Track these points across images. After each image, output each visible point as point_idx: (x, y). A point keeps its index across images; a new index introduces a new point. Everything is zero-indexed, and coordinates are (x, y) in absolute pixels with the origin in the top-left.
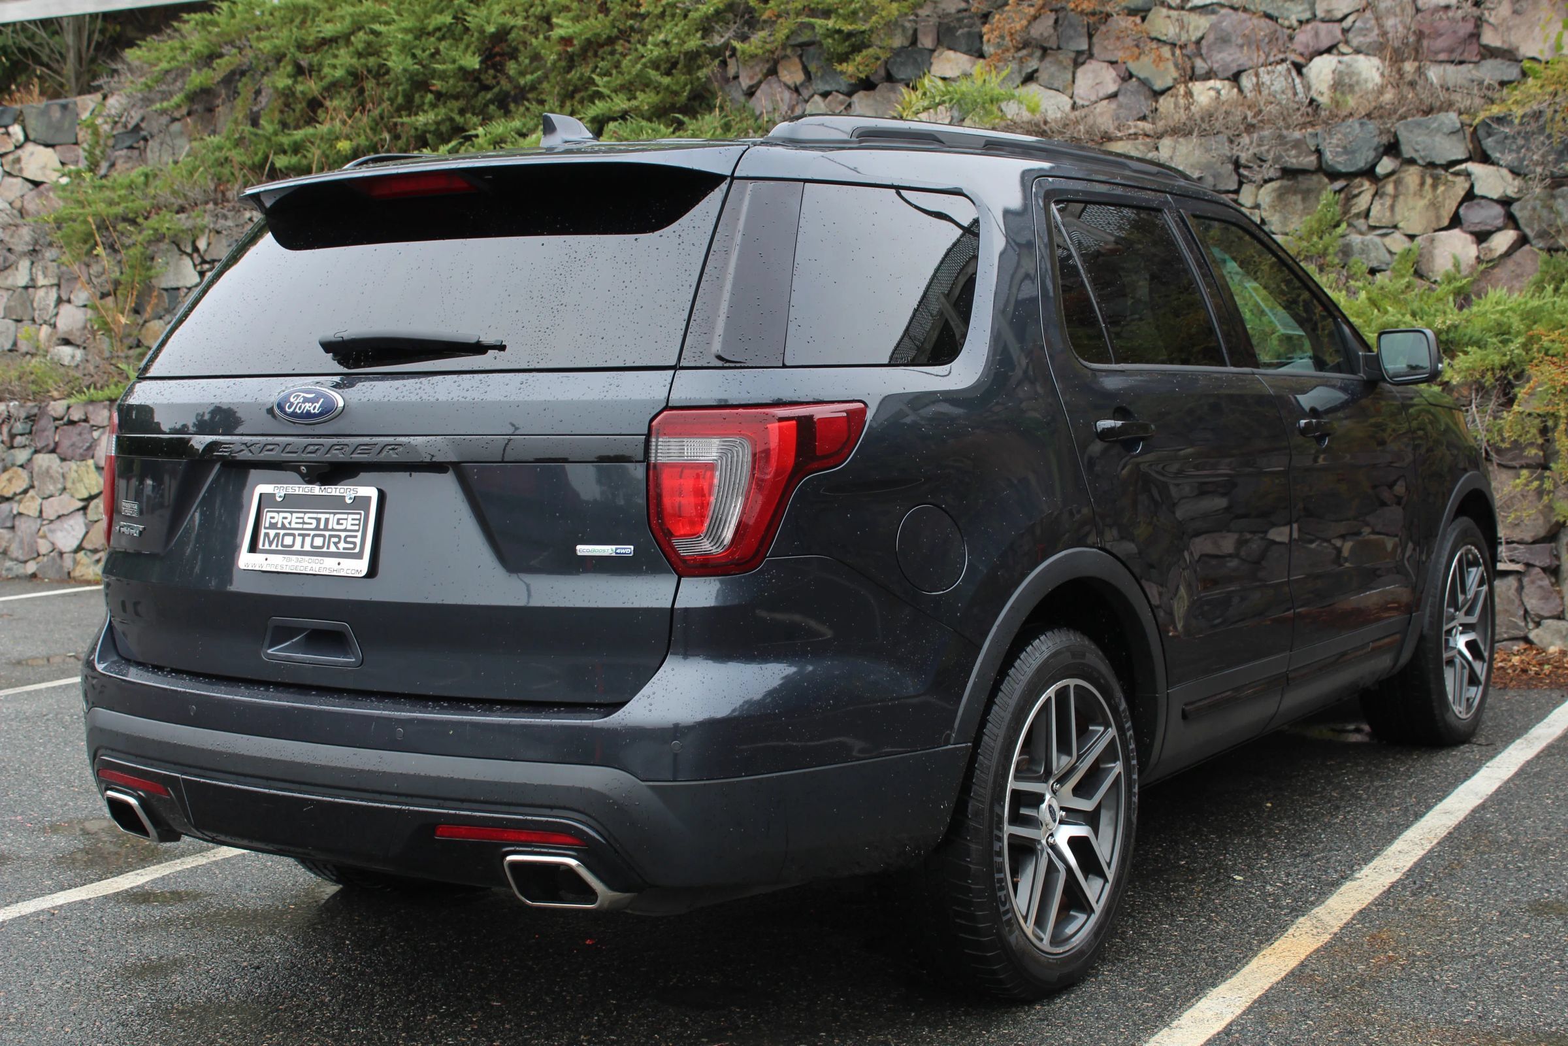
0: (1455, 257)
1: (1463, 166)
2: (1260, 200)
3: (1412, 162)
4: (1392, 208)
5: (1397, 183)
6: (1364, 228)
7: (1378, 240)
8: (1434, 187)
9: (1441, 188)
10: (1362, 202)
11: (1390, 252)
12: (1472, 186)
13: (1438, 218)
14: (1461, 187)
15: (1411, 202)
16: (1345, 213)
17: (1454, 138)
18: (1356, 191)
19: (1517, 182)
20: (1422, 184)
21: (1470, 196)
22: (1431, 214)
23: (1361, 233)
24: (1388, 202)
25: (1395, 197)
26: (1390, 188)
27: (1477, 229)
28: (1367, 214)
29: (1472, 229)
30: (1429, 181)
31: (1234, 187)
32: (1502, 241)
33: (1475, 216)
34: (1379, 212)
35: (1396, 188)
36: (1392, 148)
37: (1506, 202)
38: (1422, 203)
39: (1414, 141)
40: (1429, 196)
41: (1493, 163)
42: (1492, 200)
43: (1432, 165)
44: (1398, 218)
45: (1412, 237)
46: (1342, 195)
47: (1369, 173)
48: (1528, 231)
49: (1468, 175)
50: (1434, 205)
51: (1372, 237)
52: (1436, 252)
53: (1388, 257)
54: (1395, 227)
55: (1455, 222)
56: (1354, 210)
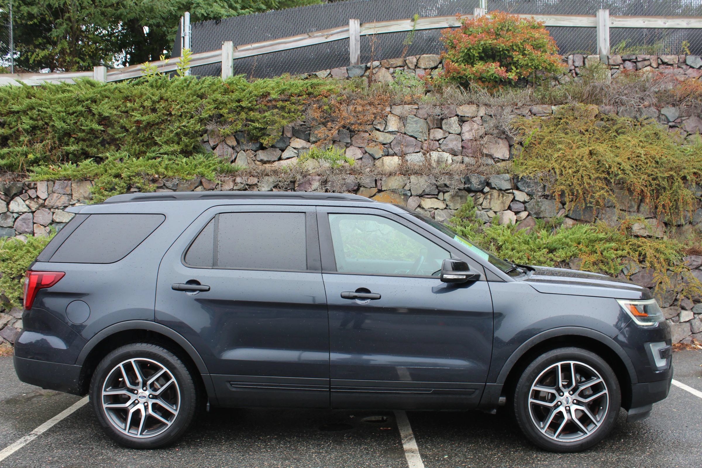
0: (510, 219)
1: (511, 191)
2: (445, 198)
3: (494, 188)
4: (490, 203)
5: (491, 195)
6: (481, 209)
7: (485, 213)
8: (503, 197)
9: (505, 197)
10: (481, 200)
11: (489, 217)
12: (514, 197)
13: (504, 207)
14: (511, 197)
15: (496, 201)
16: (475, 204)
17: (507, 182)
18: (478, 197)
19: (529, 198)
20: (499, 196)
21: (514, 200)
22: (502, 205)
23: (480, 210)
24: (488, 201)
25: (491, 199)
26: (489, 197)
27: (516, 211)
28: (481, 205)
29: (514, 210)
30: (501, 195)
31: (437, 193)
32: (524, 215)
33: (516, 206)
34: (485, 204)
35: (491, 196)
36: (488, 184)
37: (524, 202)
38: (499, 202)
39: (495, 181)
40: (501, 200)
41: (521, 191)
42: (520, 202)
43: (500, 190)
44: (492, 206)
45: (495, 212)
46: (473, 198)
47: (482, 191)
48: (530, 212)
49: (513, 194)
50: (503, 203)
51: (482, 212)
52: (504, 217)
53: (488, 219)
54: (491, 209)
55: (509, 208)
56: (478, 203)
